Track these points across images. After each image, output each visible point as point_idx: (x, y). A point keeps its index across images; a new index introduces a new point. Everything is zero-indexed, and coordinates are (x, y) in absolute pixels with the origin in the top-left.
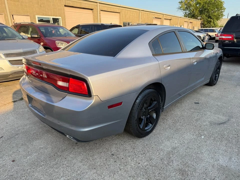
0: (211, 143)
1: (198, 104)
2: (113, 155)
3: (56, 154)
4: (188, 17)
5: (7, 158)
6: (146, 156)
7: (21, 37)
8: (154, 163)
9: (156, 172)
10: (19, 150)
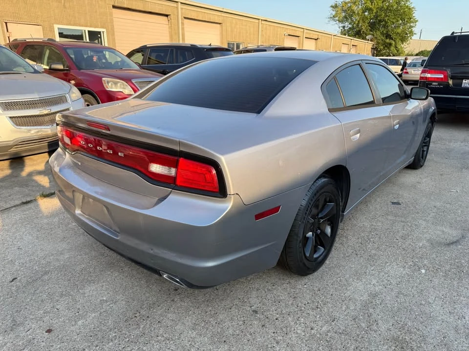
0: (441, 283)
1: (399, 206)
2: (255, 312)
3: (138, 314)
4: (349, 36)
5: (33, 326)
6: (323, 312)
7: (31, 68)
8: (342, 328)
9: (349, 345)
10: (58, 307)
